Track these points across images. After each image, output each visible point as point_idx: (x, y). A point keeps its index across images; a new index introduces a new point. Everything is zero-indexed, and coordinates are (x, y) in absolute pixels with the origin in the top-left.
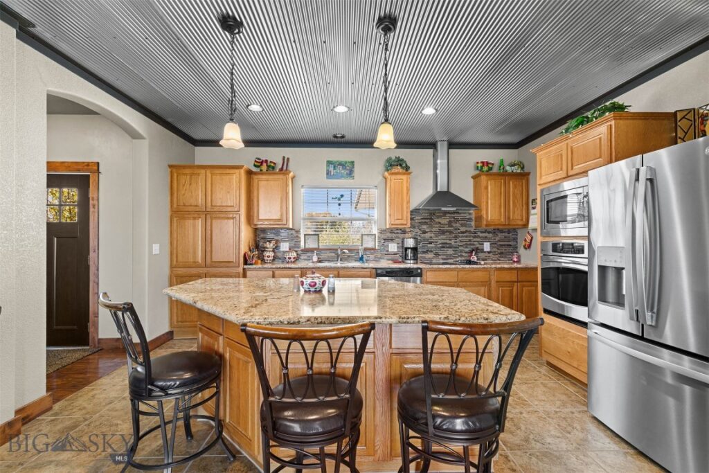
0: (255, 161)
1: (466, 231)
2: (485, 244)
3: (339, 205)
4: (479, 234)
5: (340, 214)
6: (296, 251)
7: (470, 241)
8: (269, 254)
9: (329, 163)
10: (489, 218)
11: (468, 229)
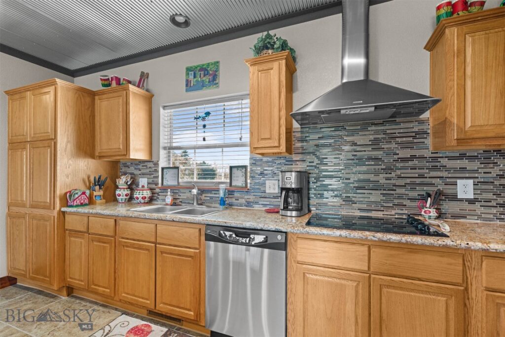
0: (101, 79)
1: (413, 157)
2: (459, 182)
3: (204, 126)
4: (444, 162)
5: (204, 139)
6: (151, 189)
7: (421, 176)
8: (122, 193)
9: (188, 70)
10: (469, 124)
11: (417, 153)
